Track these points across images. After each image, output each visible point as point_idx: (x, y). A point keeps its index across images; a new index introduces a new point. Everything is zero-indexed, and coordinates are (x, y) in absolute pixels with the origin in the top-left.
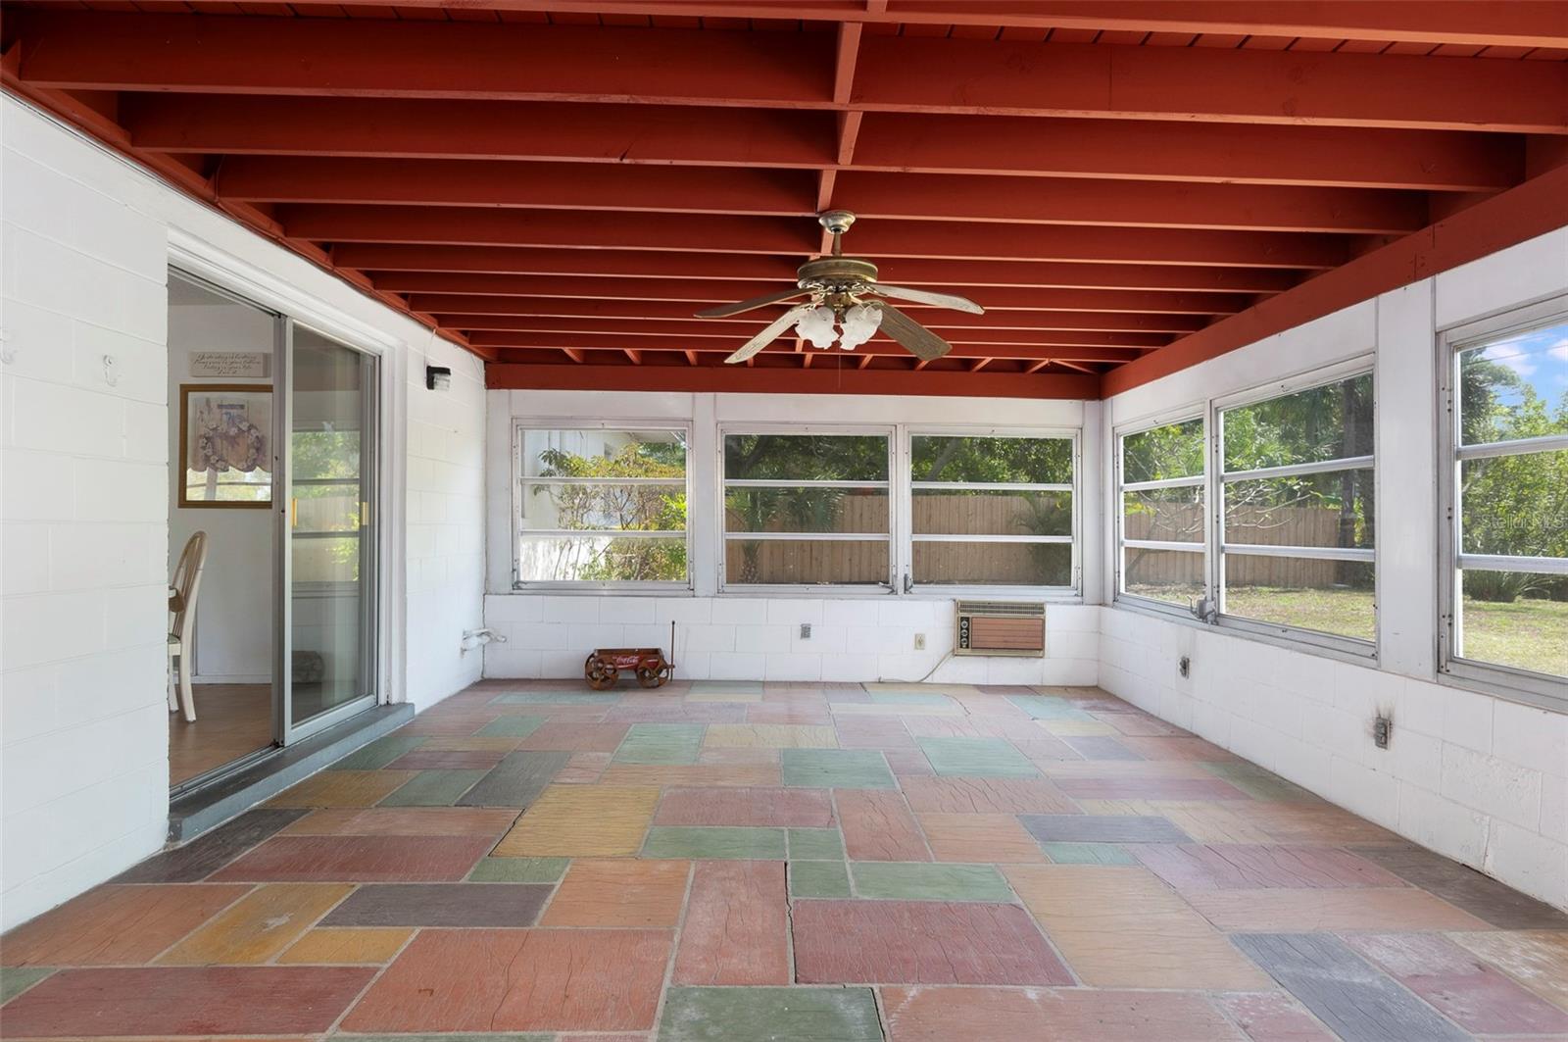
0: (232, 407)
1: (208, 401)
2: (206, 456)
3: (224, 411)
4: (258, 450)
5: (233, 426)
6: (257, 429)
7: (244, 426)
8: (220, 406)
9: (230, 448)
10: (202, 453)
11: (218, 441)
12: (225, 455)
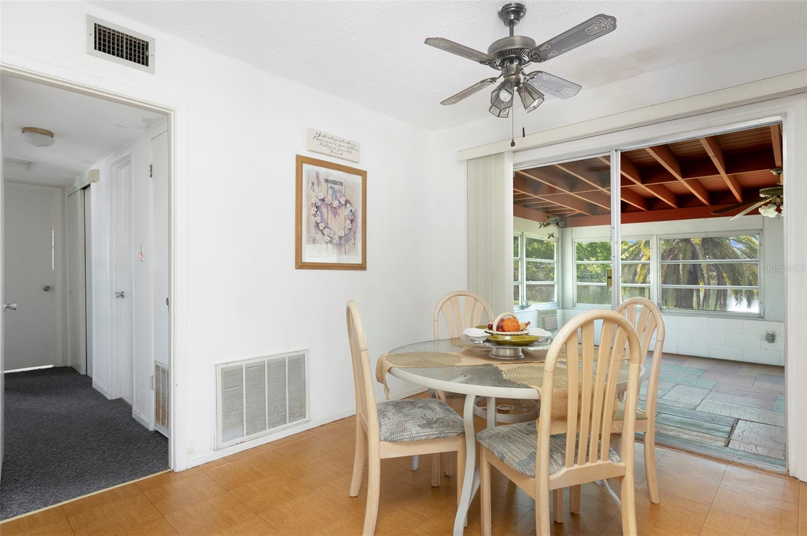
0: (335, 183)
1: (317, 176)
2: (317, 223)
3: (330, 185)
4: (352, 221)
5: (335, 200)
6: (351, 204)
7: (343, 200)
8: (327, 181)
9: (333, 218)
10: (313, 219)
11: (324, 210)
12: (329, 224)
